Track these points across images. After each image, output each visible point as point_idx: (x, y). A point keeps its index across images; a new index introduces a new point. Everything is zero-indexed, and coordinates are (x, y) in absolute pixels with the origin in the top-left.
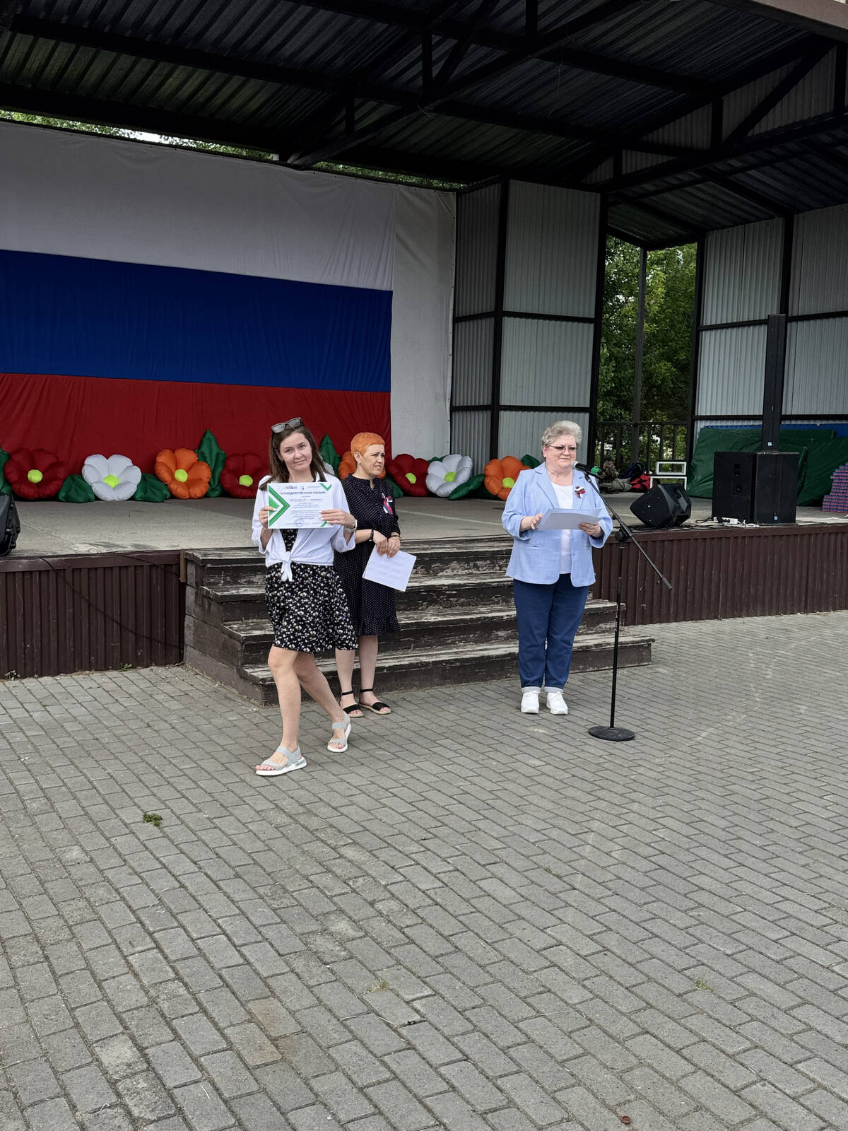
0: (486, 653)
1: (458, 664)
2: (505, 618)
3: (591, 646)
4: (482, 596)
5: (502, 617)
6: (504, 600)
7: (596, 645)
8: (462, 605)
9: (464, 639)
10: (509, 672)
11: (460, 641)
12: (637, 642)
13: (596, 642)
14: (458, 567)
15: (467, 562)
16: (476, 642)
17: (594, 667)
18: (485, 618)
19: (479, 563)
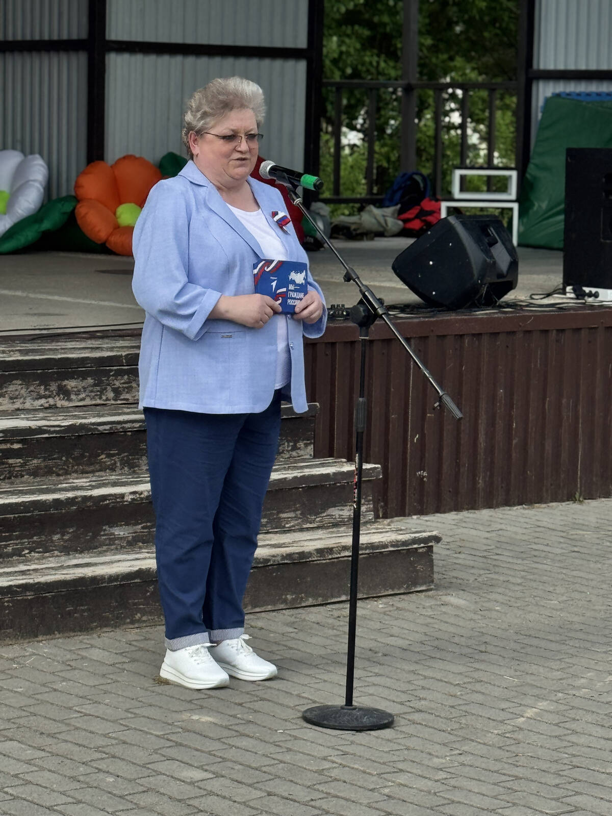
0: (89, 572)
1: (30, 596)
2: (128, 498)
3: (310, 554)
4: (76, 453)
5: (122, 496)
6: (124, 463)
7: (320, 551)
8: (35, 473)
9: (39, 544)
10: (138, 610)
11: (32, 550)
12: (405, 543)
13: (319, 545)
14: (23, 392)
15: (44, 380)
16: (68, 550)
17: (316, 596)
18: (85, 498)
19: (71, 384)
